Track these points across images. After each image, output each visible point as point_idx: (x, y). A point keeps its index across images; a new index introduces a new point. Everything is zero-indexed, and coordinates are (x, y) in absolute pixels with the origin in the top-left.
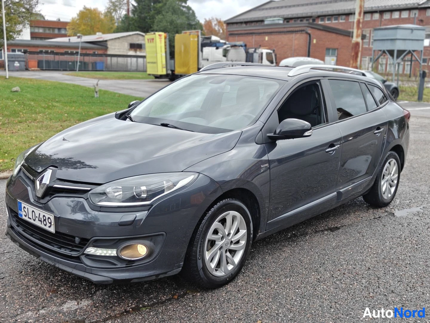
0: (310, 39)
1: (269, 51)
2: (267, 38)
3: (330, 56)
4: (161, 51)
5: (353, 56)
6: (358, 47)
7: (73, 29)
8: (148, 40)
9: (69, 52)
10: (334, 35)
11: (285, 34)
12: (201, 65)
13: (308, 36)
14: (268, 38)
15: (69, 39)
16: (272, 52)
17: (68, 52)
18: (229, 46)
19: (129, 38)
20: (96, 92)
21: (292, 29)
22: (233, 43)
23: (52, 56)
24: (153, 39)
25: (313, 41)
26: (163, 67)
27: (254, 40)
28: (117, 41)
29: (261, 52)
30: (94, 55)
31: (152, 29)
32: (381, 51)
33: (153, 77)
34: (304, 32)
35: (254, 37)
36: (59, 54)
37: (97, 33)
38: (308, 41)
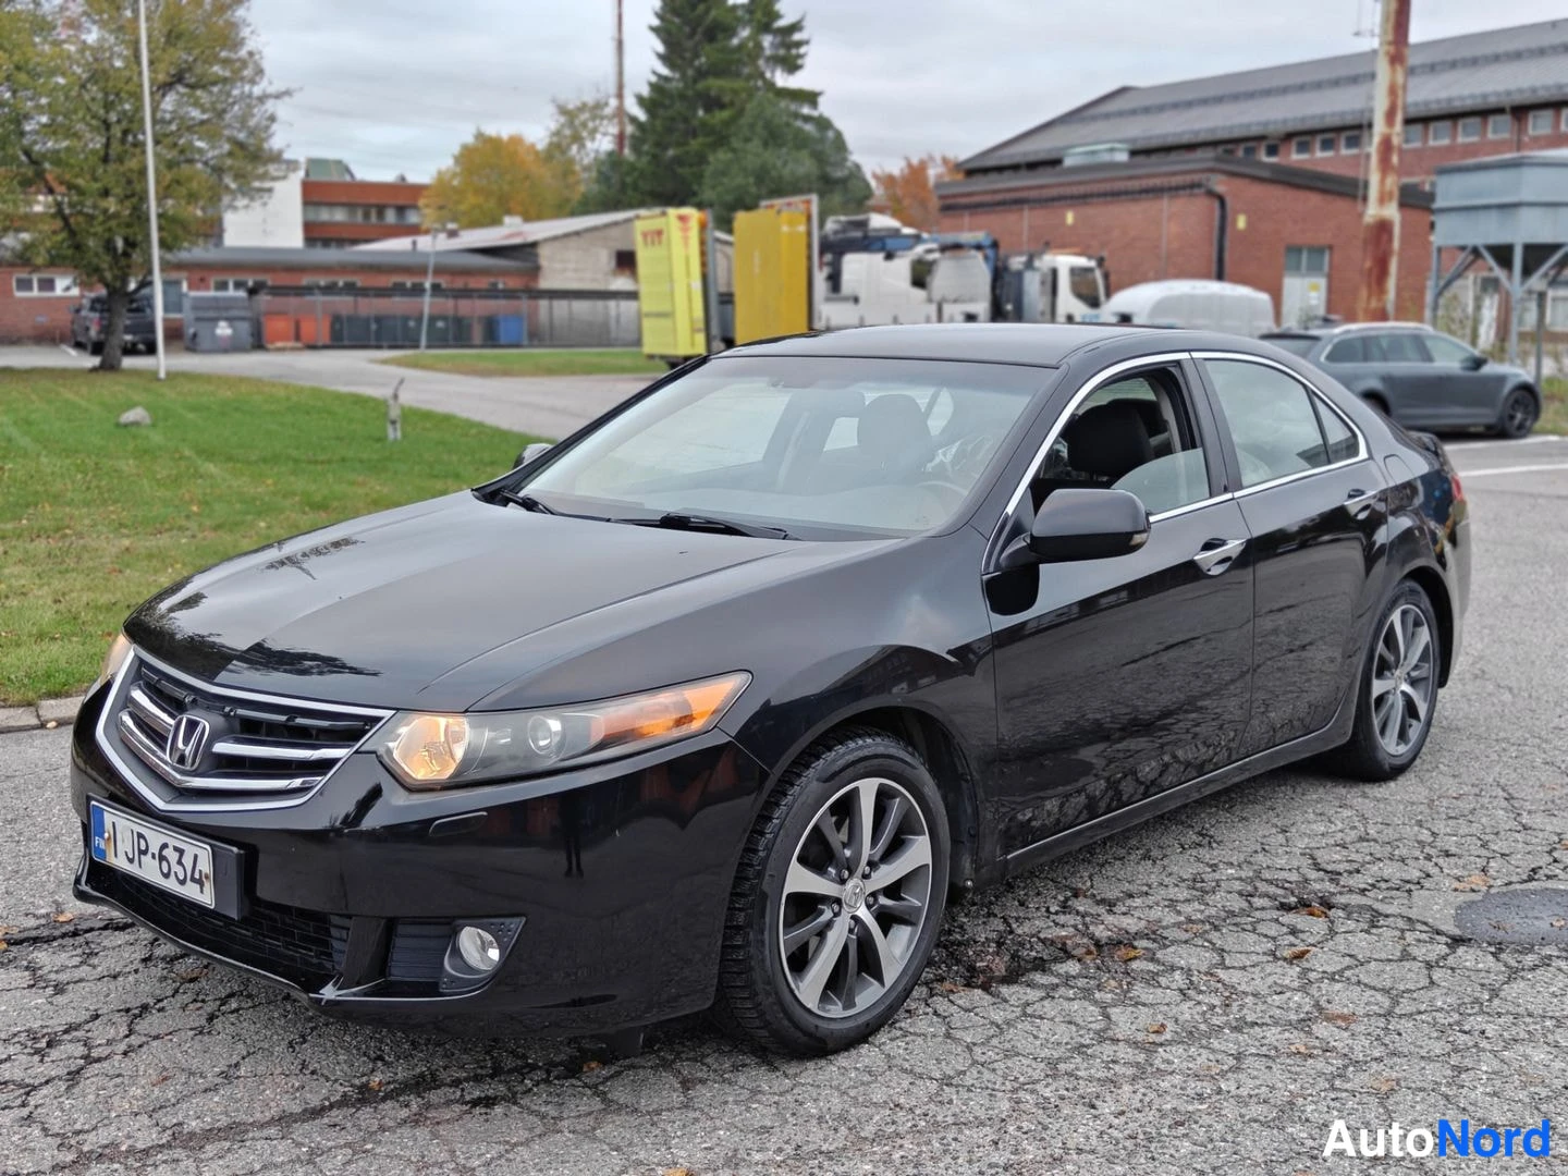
0: (1223, 217)
1: (1082, 262)
2: (1070, 218)
3: (1303, 276)
4: (688, 274)
5: (1370, 270)
6: (1385, 237)
7: (441, 208)
8: (645, 235)
9: (409, 284)
10: (1314, 199)
11: (1134, 200)
12: (820, 318)
13: (1217, 204)
14: (1075, 218)
15: (414, 243)
16: (1092, 264)
17: (403, 285)
18: (934, 246)
19: (614, 232)
20: (393, 423)
21: (1157, 182)
22: (950, 238)
23: (349, 299)
24: (659, 233)
25: (1235, 222)
26: (694, 331)
27: (1026, 224)
28: (573, 242)
29: (1052, 265)
30: (492, 293)
31: (696, 200)
32: (1463, 248)
33: (663, 364)
34: (1202, 190)
35: (1026, 213)
36: (372, 293)
37: (507, 220)
38: (1216, 223)
